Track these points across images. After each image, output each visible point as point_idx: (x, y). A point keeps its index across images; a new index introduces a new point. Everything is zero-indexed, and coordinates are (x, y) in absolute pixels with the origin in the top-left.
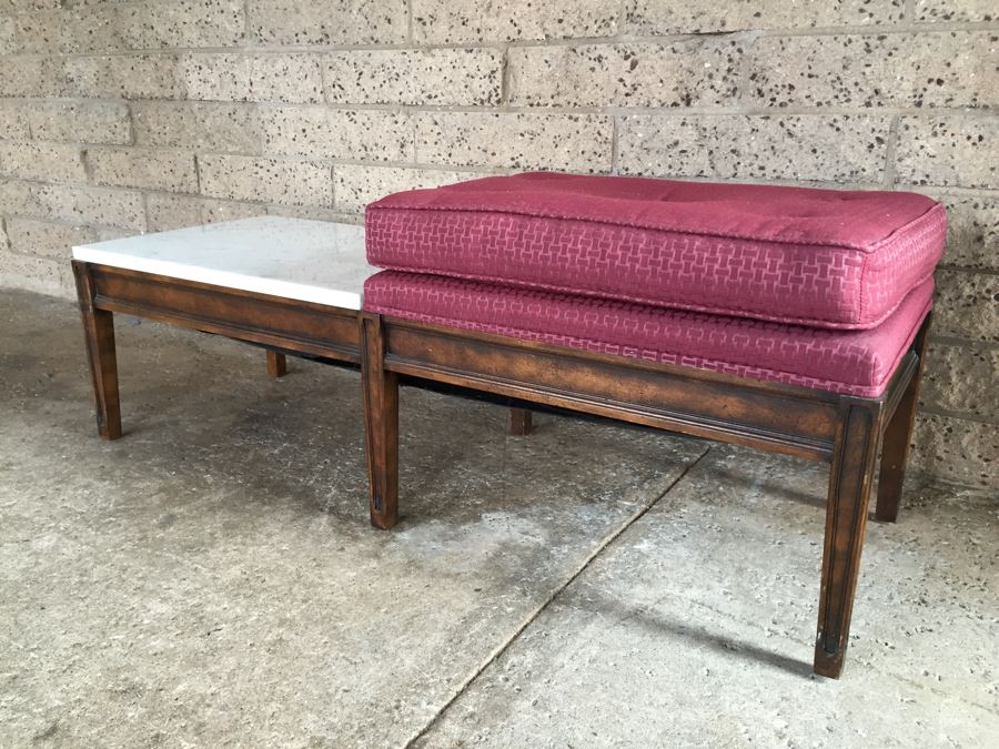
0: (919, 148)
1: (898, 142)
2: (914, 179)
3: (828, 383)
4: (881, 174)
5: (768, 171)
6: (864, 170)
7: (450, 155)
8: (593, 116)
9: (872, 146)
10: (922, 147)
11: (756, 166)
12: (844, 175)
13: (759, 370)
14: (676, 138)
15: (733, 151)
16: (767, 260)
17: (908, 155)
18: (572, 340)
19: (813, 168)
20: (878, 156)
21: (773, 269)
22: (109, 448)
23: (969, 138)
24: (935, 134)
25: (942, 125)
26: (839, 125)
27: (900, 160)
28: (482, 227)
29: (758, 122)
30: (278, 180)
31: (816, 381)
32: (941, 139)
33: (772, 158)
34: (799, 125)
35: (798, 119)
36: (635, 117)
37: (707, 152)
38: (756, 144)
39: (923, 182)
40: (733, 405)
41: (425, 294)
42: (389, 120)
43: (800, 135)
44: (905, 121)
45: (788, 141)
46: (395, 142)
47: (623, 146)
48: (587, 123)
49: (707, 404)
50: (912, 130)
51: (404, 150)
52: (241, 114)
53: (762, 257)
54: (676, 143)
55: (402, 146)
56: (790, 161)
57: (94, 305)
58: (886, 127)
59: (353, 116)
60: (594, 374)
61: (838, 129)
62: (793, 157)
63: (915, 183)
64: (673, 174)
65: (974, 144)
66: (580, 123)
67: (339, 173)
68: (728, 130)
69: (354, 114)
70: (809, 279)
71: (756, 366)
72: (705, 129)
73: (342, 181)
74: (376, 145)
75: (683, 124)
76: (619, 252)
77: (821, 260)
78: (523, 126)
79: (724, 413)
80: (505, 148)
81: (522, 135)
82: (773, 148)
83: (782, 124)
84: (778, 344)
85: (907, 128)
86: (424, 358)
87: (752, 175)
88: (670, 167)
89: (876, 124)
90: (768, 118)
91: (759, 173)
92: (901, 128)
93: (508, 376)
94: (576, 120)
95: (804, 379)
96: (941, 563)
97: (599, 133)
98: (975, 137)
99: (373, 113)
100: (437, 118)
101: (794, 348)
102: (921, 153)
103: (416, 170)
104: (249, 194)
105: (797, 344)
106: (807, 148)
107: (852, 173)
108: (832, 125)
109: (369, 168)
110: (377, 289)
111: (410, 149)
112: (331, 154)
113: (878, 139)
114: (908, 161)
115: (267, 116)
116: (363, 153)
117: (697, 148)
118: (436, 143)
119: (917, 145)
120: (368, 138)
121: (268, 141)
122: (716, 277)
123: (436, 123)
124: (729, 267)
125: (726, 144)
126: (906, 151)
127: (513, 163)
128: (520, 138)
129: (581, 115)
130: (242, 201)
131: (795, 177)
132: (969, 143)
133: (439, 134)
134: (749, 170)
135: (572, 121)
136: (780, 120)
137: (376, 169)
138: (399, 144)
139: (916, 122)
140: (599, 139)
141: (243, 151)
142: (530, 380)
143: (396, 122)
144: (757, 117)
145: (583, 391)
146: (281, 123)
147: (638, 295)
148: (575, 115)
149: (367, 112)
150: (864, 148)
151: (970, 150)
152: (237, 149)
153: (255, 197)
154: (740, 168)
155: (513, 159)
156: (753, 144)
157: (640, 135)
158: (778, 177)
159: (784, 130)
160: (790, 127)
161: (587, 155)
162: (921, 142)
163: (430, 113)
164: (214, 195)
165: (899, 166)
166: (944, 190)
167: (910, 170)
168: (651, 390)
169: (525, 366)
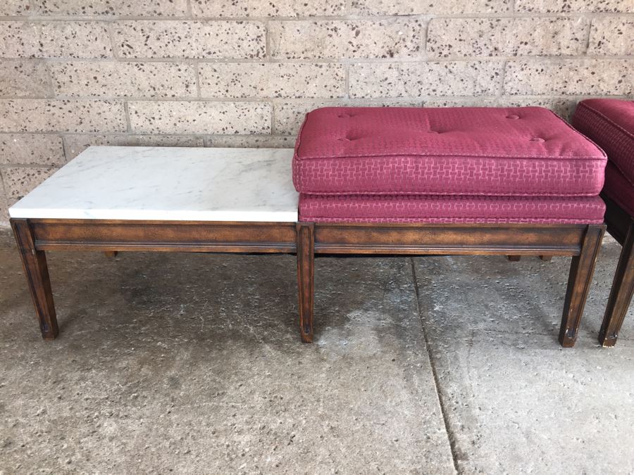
0: (515, 77)
1: (506, 74)
2: (512, 92)
3: (583, 221)
4: (497, 91)
5: (438, 92)
6: (489, 89)
7: (227, 91)
8: (332, 64)
9: (493, 77)
10: (517, 76)
11: (431, 90)
12: (478, 92)
13: (550, 220)
14: (386, 76)
15: (419, 82)
17: (510, 81)
19: (462, 90)
20: (496, 82)
23: (537, 70)
24: (522, 69)
25: (525, 65)
26: (476, 66)
27: (506, 83)
28: (391, 165)
29: (434, 66)
30: (71, 115)
31: (577, 221)
32: (525, 72)
33: (440, 85)
34: (455, 67)
35: (455, 64)
36: (359, 64)
37: (403, 83)
38: (432, 78)
39: (516, 93)
40: (532, 237)
42: (174, 69)
43: (455, 72)
44: (509, 64)
45: (449, 75)
46: (181, 84)
47: (352, 82)
48: (328, 68)
49: (518, 239)
50: (512, 68)
51: (189, 89)
52: (28, 67)
53: (559, 167)
54: (386, 79)
55: (187, 86)
56: (450, 86)
57: (35, 249)
58: (500, 66)
59: (141, 67)
60: (455, 234)
61: (476, 69)
62: (451, 84)
63: (512, 94)
64: (384, 96)
65: (539, 73)
66: (324, 69)
67: (133, 108)
68: (416, 70)
69: (142, 65)
70: (584, 176)
71: (548, 218)
72: (402, 71)
73: (136, 113)
74: (163, 86)
75: (390, 68)
77: (589, 166)
78: (283, 71)
79: (527, 242)
80: (271, 85)
81: (282, 77)
82: (440, 79)
83: (446, 67)
84: (561, 206)
85: (510, 67)
86: (342, 242)
87: (429, 94)
88: (381, 92)
89: (496, 66)
90: (438, 63)
91: (433, 93)
92: (507, 67)
93: (401, 243)
94: (321, 67)
95: (571, 220)
97: (337, 75)
98: (540, 70)
99: (160, 65)
100: (215, 67)
101: (568, 207)
102: (516, 79)
103: (201, 103)
104: (43, 127)
105: (570, 205)
106: (458, 79)
107: (482, 91)
108: (472, 67)
109: (159, 102)
110: (311, 207)
111: (193, 88)
112: (122, 94)
113: (497, 74)
114: (510, 84)
115: (57, 68)
116: (152, 92)
117: (397, 81)
118: (217, 84)
119: (514, 75)
120: (155, 81)
121: (60, 87)
122: (536, 179)
123: (215, 71)
125: (414, 79)
126: (509, 79)
127: (277, 95)
128: (281, 79)
129: (324, 64)
130: (37, 132)
131: (453, 95)
132: (537, 73)
133: (218, 77)
134: (427, 92)
135: (318, 68)
136: (445, 64)
137: (166, 103)
138: (185, 86)
139: (515, 64)
140: (337, 78)
141: (34, 95)
142: (415, 243)
143: (180, 70)
144: (432, 63)
145: (447, 244)
146: (73, 73)
148: (320, 64)
149: (154, 63)
150: (489, 78)
151: (538, 76)
152: (28, 93)
153: (50, 128)
154: (422, 91)
155: (276, 92)
156: (430, 78)
157: (363, 75)
158: (444, 95)
159: (447, 70)
160: (451, 68)
161: (328, 88)
162: (516, 74)
163: (209, 64)
164: (7, 130)
165: (506, 87)
166: (525, 97)
167: (511, 88)
168: (487, 237)
169: (411, 236)
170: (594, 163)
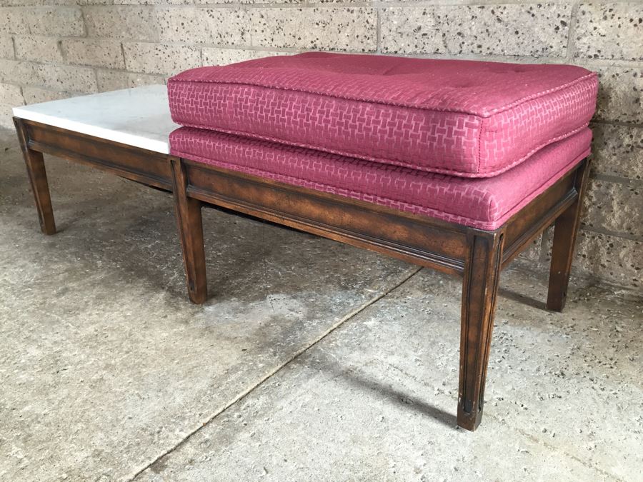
0: (593, 29)
1: (577, 25)
2: (590, 53)
3: (459, 218)
4: (565, 50)
5: (484, 49)
6: (551, 47)
7: (272, 40)
8: (363, 8)
9: (558, 28)
10: (595, 28)
11: (475, 45)
12: (537, 51)
13: (414, 207)
14: (419, 24)
15: (459, 34)
16: (413, 123)
17: (584, 35)
18: (295, 179)
19: (515, 46)
20: (562, 36)
21: (416, 130)
22: (46, 240)
23: (631, 20)
24: (605, 18)
25: (611, 10)
26: (534, 12)
27: (578, 39)
29: (477, 12)
30: (169, 59)
31: (451, 216)
32: (610, 22)
33: (487, 39)
34: (505, 12)
35: (505, 8)
36: (391, 8)
37: (441, 35)
38: (476, 27)
39: (596, 56)
40: (400, 232)
41: (205, 143)
42: (233, 15)
43: (506, 20)
44: (583, 8)
45: (498, 25)
46: (237, 31)
47: (384, 31)
48: (360, 14)
49: (383, 229)
50: (587, 15)
51: (244, 36)
52: (145, 14)
54: (420, 28)
55: (242, 34)
56: (500, 41)
57: (28, 147)
58: (568, 13)
59: (211, 13)
60: (312, 204)
61: (533, 15)
62: (501, 38)
63: (590, 57)
64: (418, 52)
65: (635, 25)
66: (355, 14)
67: (206, 54)
68: (455, 17)
69: (212, 11)
70: (440, 138)
71: (412, 203)
72: (439, 17)
73: (207, 59)
74: (227, 33)
75: (424, 13)
76: (318, 115)
77: (449, 123)
78: (318, 17)
79: (395, 237)
80: (307, 34)
81: (317, 24)
82: (487, 30)
83: (493, 12)
84: (425, 187)
85: (584, 13)
86: (210, 190)
87: (472, 52)
88: (416, 46)
89: (561, 11)
90: (483, 7)
91: (477, 50)
92: (580, 13)
93: (260, 205)
94: (352, 12)
95: (443, 214)
96: (586, 345)
97: (367, 22)
98: (636, 20)
99: (223, 10)
100: (263, 13)
101: (435, 191)
102: (595, 33)
103: (252, 51)
104: (153, 70)
105: (438, 188)
106: (511, 30)
107: (543, 49)
108: (529, 12)
109: (223, 50)
111: (247, 36)
112: (199, 40)
113: (563, 23)
114: (584, 40)
115: (161, 14)
116: (219, 40)
117: (434, 31)
118: (263, 31)
119: (591, 26)
120: (222, 29)
121: (162, 32)
122: (379, 135)
123: (262, 17)
124: (387, 128)
125: (454, 28)
126: (583, 31)
127: (312, 45)
128: (316, 26)
129: (355, 8)
130: (150, 74)
131: (502, 53)
132: (631, 25)
133: (264, 24)
134: (471, 47)
135: (349, 13)
136: (491, 9)
137: (227, 50)
138: (241, 33)
139: (590, 9)
140: (368, 26)
141: (148, 39)
142: (273, 208)
143: (238, 17)
144: (475, 7)
145: (305, 217)
146: (168, 19)
147: (332, 148)
148: (351, 8)
149: (219, 9)
150: (552, 30)
151: (632, 31)
152: (145, 38)
153: (157, 71)
154: (464, 47)
155: (312, 42)
156: (473, 28)
157: (395, 22)
158: (491, 54)
159: (495, 17)
160: (499, 14)
161: (360, 38)
162: (595, 25)
163: (258, 9)
164: (134, 70)
165: (578, 44)
166: (612, 62)
167: (586, 46)
168: (347, 218)
169: (269, 198)
170: (457, 119)
